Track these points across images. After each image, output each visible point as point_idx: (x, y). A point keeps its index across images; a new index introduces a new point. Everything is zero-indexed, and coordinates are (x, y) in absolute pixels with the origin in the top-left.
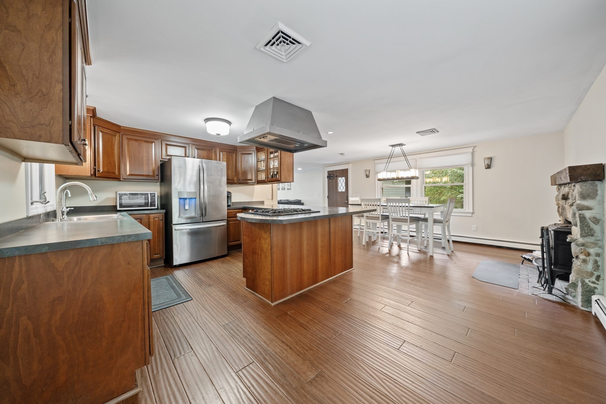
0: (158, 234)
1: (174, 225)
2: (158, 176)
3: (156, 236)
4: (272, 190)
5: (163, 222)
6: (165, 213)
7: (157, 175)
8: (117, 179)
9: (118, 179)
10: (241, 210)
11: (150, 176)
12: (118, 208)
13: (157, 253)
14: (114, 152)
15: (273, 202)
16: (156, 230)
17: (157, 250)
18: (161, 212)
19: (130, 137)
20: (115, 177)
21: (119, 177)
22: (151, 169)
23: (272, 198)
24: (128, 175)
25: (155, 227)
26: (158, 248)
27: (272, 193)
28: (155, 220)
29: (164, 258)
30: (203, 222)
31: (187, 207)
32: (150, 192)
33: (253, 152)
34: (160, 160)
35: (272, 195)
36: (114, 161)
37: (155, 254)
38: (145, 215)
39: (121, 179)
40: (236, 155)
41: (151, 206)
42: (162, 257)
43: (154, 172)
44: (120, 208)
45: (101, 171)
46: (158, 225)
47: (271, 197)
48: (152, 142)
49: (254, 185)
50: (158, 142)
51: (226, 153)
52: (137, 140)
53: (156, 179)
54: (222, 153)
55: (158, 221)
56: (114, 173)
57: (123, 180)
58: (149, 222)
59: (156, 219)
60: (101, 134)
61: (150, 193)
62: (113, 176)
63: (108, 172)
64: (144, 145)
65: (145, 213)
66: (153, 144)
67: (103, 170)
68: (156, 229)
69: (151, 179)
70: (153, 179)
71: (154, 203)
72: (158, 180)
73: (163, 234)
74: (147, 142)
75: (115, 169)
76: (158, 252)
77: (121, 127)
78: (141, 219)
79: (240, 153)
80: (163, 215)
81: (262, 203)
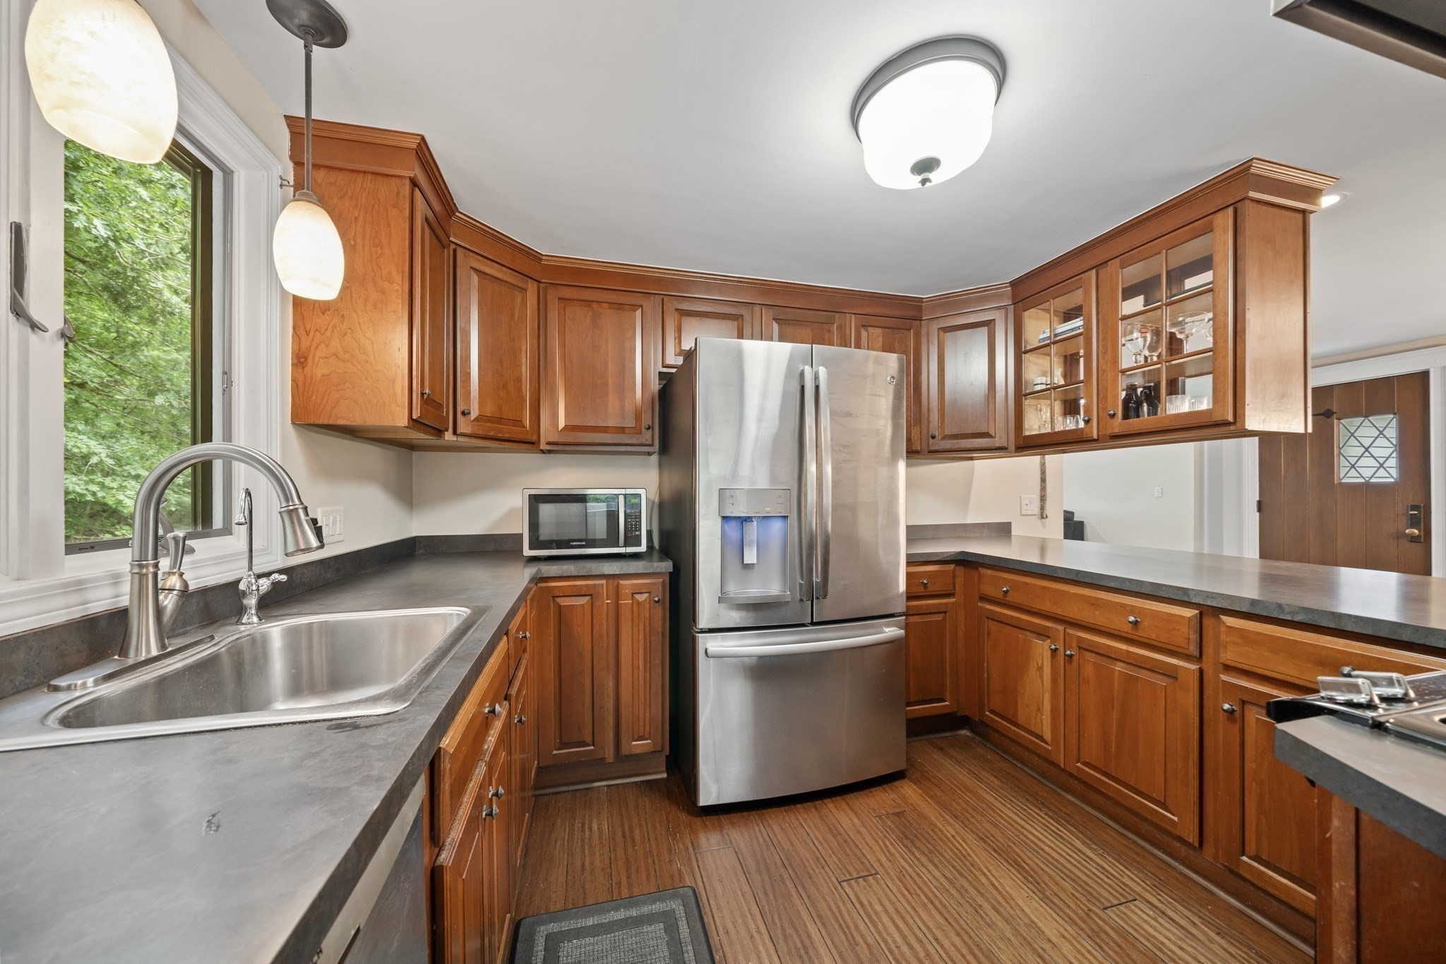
0: (645, 659)
1: (703, 631)
2: (650, 431)
3: (641, 666)
4: (1043, 480)
5: (663, 608)
6: (670, 573)
7: (648, 429)
8: (529, 443)
9: (533, 443)
10: (952, 567)
11: (627, 431)
12: (527, 552)
13: (641, 734)
14: (521, 350)
15: (1044, 526)
16: (641, 643)
17: (641, 721)
18: (659, 570)
19: (568, 293)
20: (520, 437)
21: (534, 438)
22: (629, 407)
23: (1042, 508)
24: (561, 430)
25: (635, 630)
26: (647, 714)
27: (1043, 489)
28: (639, 603)
29: (667, 751)
30: (813, 624)
31: (750, 557)
32: (623, 491)
33: (998, 317)
34: (660, 373)
35: (1043, 499)
36: (519, 380)
37: (636, 737)
38: (604, 582)
39: (543, 446)
40: (918, 337)
41: (625, 546)
42: (660, 751)
43: (638, 417)
44: (531, 548)
45: (475, 413)
46: (647, 623)
47: (1035, 509)
48: (634, 307)
49: (972, 459)
50: (651, 305)
51: (880, 329)
52: (588, 303)
53: (644, 441)
54: (867, 331)
55: (647, 606)
56: (519, 423)
57: (548, 447)
58: (617, 607)
59: (641, 598)
60: (475, 279)
61: (625, 495)
62: (514, 432)
63: (500, 420)
64: (609, 318)
65: (606, 573)
66: (639, 312)
67: (480, 408)
68: (641, 636)
69: (631, 442)
70: (635, 442)
71: (637, 533)
72: (652, 445)
73: (663, 657)
74: (619, 307)
75: (522, 408)
76: (647, 728)
77: (541, 260)
78: (591, 595)
79: (934, 327)
80: (664, 582)
81: (1003, 530)
